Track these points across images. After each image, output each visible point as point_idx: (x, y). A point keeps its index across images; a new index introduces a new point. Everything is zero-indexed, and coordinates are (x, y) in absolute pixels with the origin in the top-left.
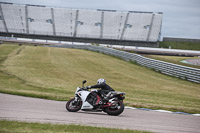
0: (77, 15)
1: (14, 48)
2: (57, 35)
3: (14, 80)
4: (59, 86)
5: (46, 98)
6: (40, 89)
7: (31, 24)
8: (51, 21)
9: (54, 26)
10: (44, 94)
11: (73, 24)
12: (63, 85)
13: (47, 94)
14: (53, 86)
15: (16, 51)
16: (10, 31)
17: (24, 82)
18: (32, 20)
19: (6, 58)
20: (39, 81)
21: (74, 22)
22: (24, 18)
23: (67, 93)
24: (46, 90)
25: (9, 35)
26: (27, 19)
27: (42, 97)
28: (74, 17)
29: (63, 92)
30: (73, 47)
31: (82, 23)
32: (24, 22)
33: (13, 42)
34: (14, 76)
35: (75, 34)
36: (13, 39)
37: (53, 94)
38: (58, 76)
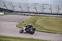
0: (59, 7)
1: (39, 17)
2: (52, 13)
3: (39, 27)
4: (53, 29)
5: (49, 33)
6: (47, 30)
7: (44, 10)
8: (50, 9)
9: (51, 10)
10: (48, 31)
11: (58, 10)
12: (54, 29)
13: (50, 31)
14: (51, 29)
15: (40, 18)
16: (38, 12)
17: (42, 28)
18: (44, 9)
19: (37, 20)
20: (47, 27)
21: (58, 9)
22: (42, 8)
23: (56, 31)
24: (49, 30)
25: (38, 13)
26: (43, 8)
27: (48, 32)
28: (58, 7)
29: (54, 31)
30: (57, 17)
31: (60, 9)
32: (42, 9)
33: (39, 16)
34: (39, 26)
35: (58, 13)
36: (39, 14)
37: (51, 32)
38: (53, 26)
